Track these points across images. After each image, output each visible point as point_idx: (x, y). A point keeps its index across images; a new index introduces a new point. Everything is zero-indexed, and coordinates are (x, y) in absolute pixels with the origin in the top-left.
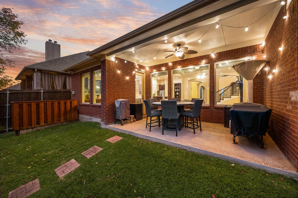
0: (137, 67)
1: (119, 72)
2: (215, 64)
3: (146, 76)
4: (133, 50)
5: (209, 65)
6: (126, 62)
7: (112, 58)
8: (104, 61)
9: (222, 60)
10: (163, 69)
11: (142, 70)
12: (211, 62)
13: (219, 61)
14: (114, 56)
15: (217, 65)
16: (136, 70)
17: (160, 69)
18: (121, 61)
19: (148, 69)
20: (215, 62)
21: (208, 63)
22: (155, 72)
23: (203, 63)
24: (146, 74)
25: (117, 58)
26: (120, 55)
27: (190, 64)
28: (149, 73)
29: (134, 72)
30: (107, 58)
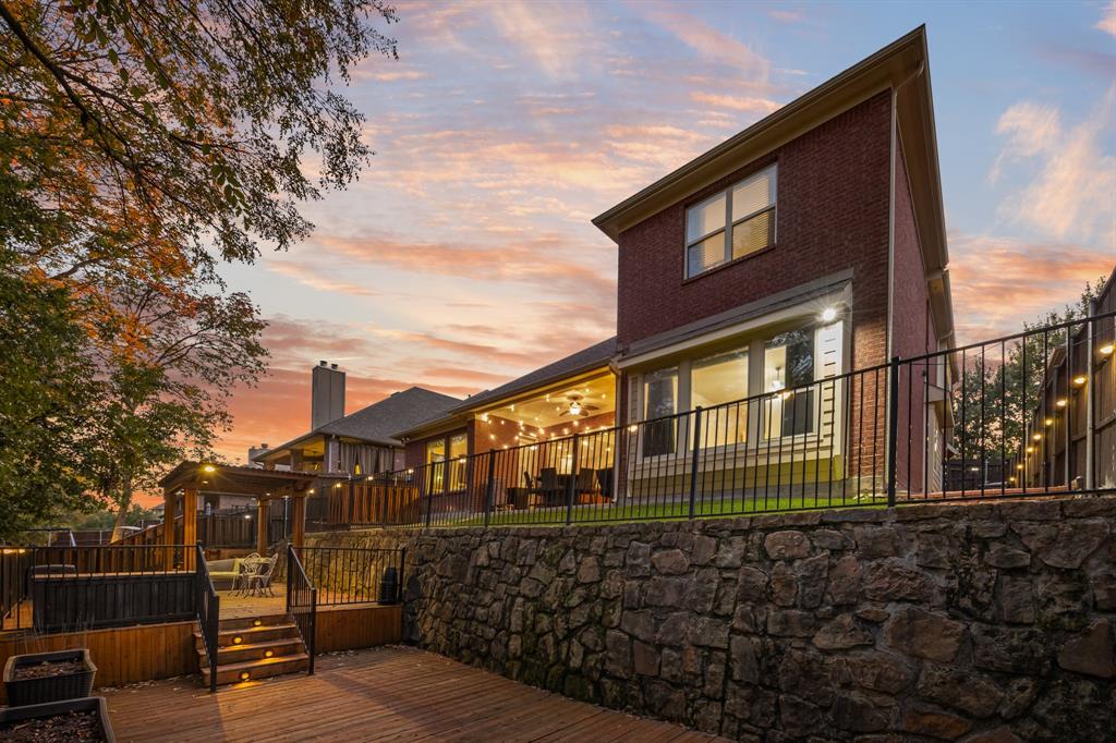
0: (523, 428)
1: (492, 437)
4: (512, 407)
6: (503, 422)
7: (484, 417)
8: (472, 423)
11: (532, 434)
14: (486, 414)
16: (521, 434)
18: (497, 420)
19: (542, 432)
25: (490, 417)
26: (496, 413)
29: (517, 438)
30: (477, 417)
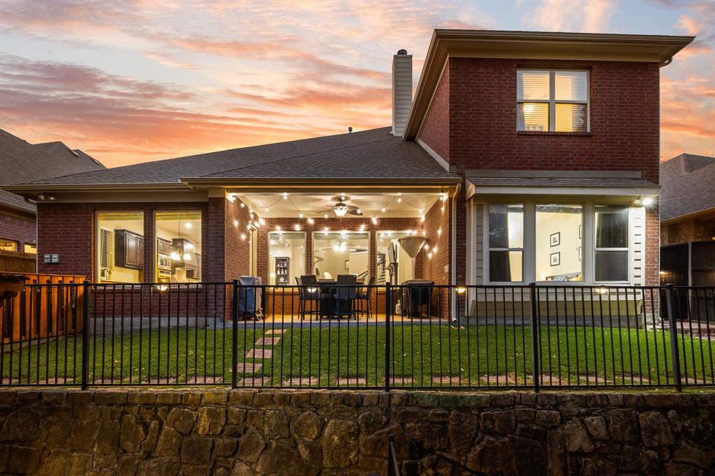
0: (252, 216)
2: (377, 232)
3: (258, 236)
5: (369, 233)
7: (230, 197)
9: (385, 229)
10: (297, 227)
12: (372, 229)
13: (381, 229)
15: (378, 234)
17: (290, 226)
19: (262, 222)
20: (377, 230)
21: (368, 230)
22: (279, 230)
23: (362, 229)
24: (258, 232)
27: (344, 226)
28: (266, 231)
29: (249, 227)
